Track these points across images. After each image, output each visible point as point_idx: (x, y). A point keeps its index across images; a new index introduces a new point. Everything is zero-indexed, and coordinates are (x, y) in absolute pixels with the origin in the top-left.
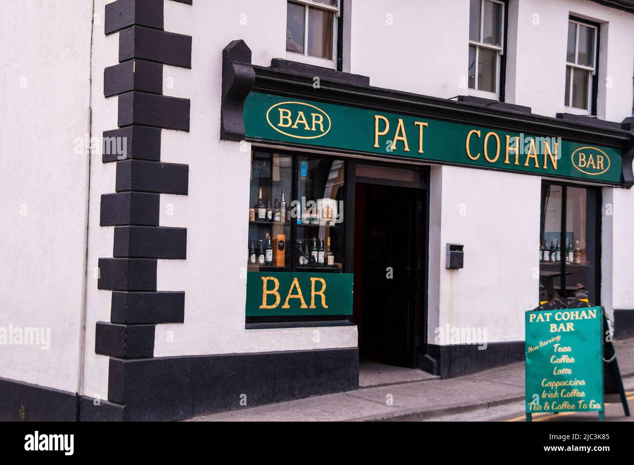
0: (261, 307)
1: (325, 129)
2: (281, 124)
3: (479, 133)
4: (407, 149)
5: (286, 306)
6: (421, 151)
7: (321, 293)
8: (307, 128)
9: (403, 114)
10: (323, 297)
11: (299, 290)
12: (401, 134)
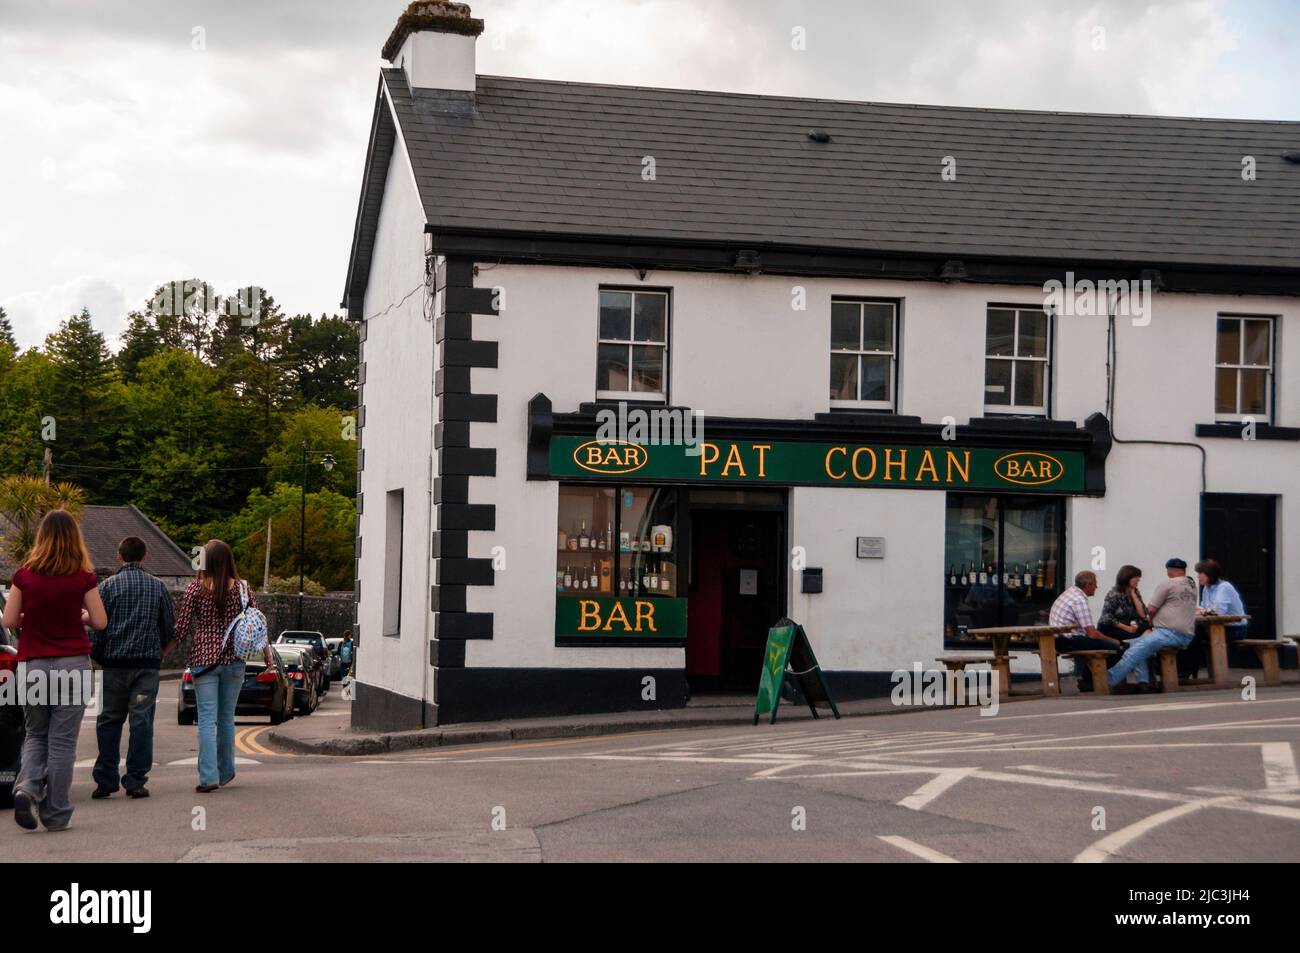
0: (580, 628)
1: (640, 462)
2: (590, 462)
3: (844, 450)
4: (742, 473)
5: (608, 627)
6: (762, 474)
7: (648, 616)
8: (619, 463)
9: (735, 440)
10: (651, 620)
11: (622, 614)
12: (734, 459)
